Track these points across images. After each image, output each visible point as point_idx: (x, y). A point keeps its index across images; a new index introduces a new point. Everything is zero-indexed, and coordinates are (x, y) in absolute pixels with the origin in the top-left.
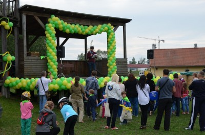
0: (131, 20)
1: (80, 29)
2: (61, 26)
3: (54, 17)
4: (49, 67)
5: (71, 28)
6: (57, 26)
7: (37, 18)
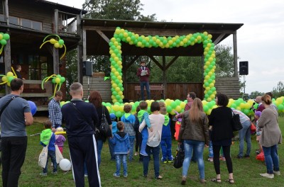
0: (242, 25)
1: (158, 40)
2: (129, 39)
3: (118, 30)
4: (114, 92)
5: (144, 41)
6: (124, 40)
7: (100, 33)
